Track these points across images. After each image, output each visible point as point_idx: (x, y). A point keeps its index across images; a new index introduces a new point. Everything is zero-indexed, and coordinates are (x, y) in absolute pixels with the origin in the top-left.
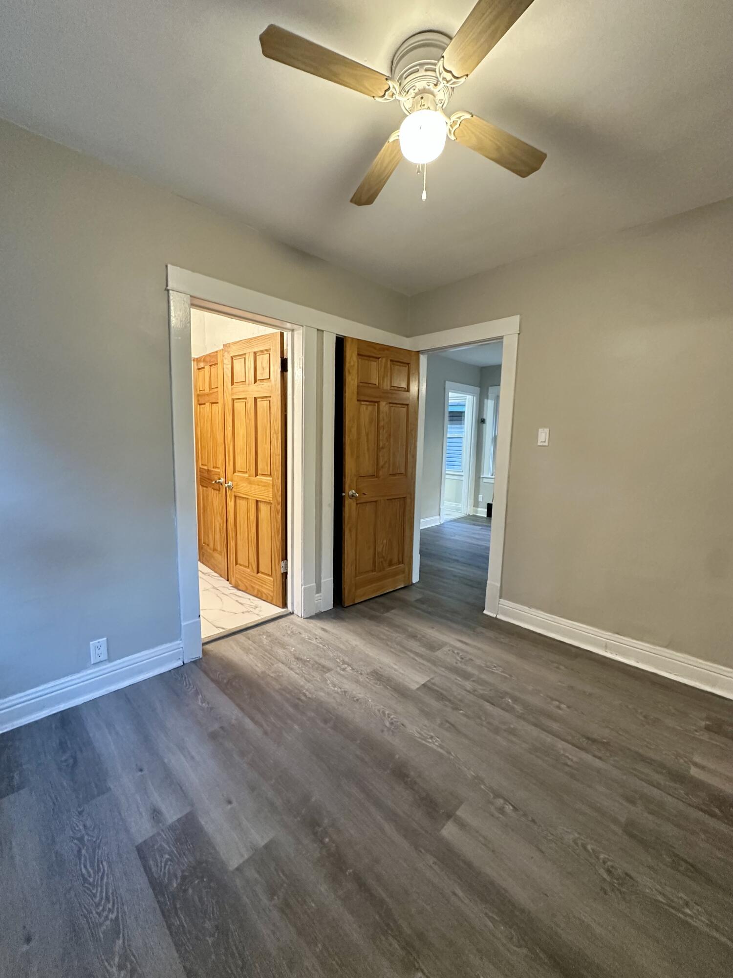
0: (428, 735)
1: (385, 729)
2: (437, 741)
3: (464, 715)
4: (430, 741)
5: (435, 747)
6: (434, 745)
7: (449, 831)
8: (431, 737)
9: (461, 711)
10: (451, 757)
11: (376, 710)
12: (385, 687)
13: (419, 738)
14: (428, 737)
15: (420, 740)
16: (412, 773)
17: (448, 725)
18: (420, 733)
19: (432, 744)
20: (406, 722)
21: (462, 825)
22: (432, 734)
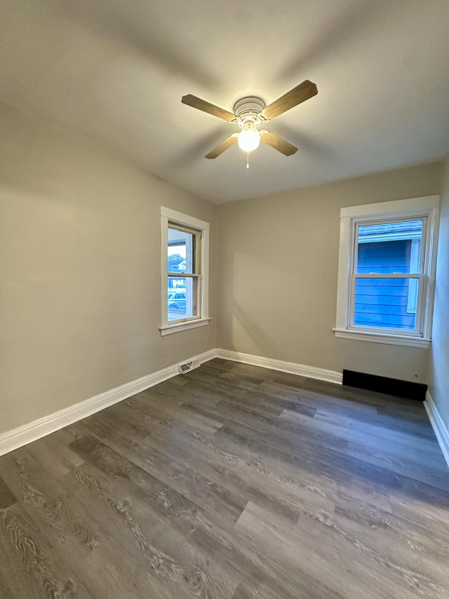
0: (232, 461)
1: (259, 459)
2: (227, 458)
3: (209, 481)
4: (231, 458)
5: (227, 454)
6: (228, 456)
7: (220, 425)
8: (230, 460)
9: (210, 484)
10: (218, 451)
11: (271, 473)
12: (275, 499)
13: (237, 458)
14: (232, 460)
15: (237, 457)
16: (238, 440)
17: (220, 471)
18: (237, 461)
19: (229, 456)
20: (248, 467)
21: (215, 428)
22: (230, 462)
